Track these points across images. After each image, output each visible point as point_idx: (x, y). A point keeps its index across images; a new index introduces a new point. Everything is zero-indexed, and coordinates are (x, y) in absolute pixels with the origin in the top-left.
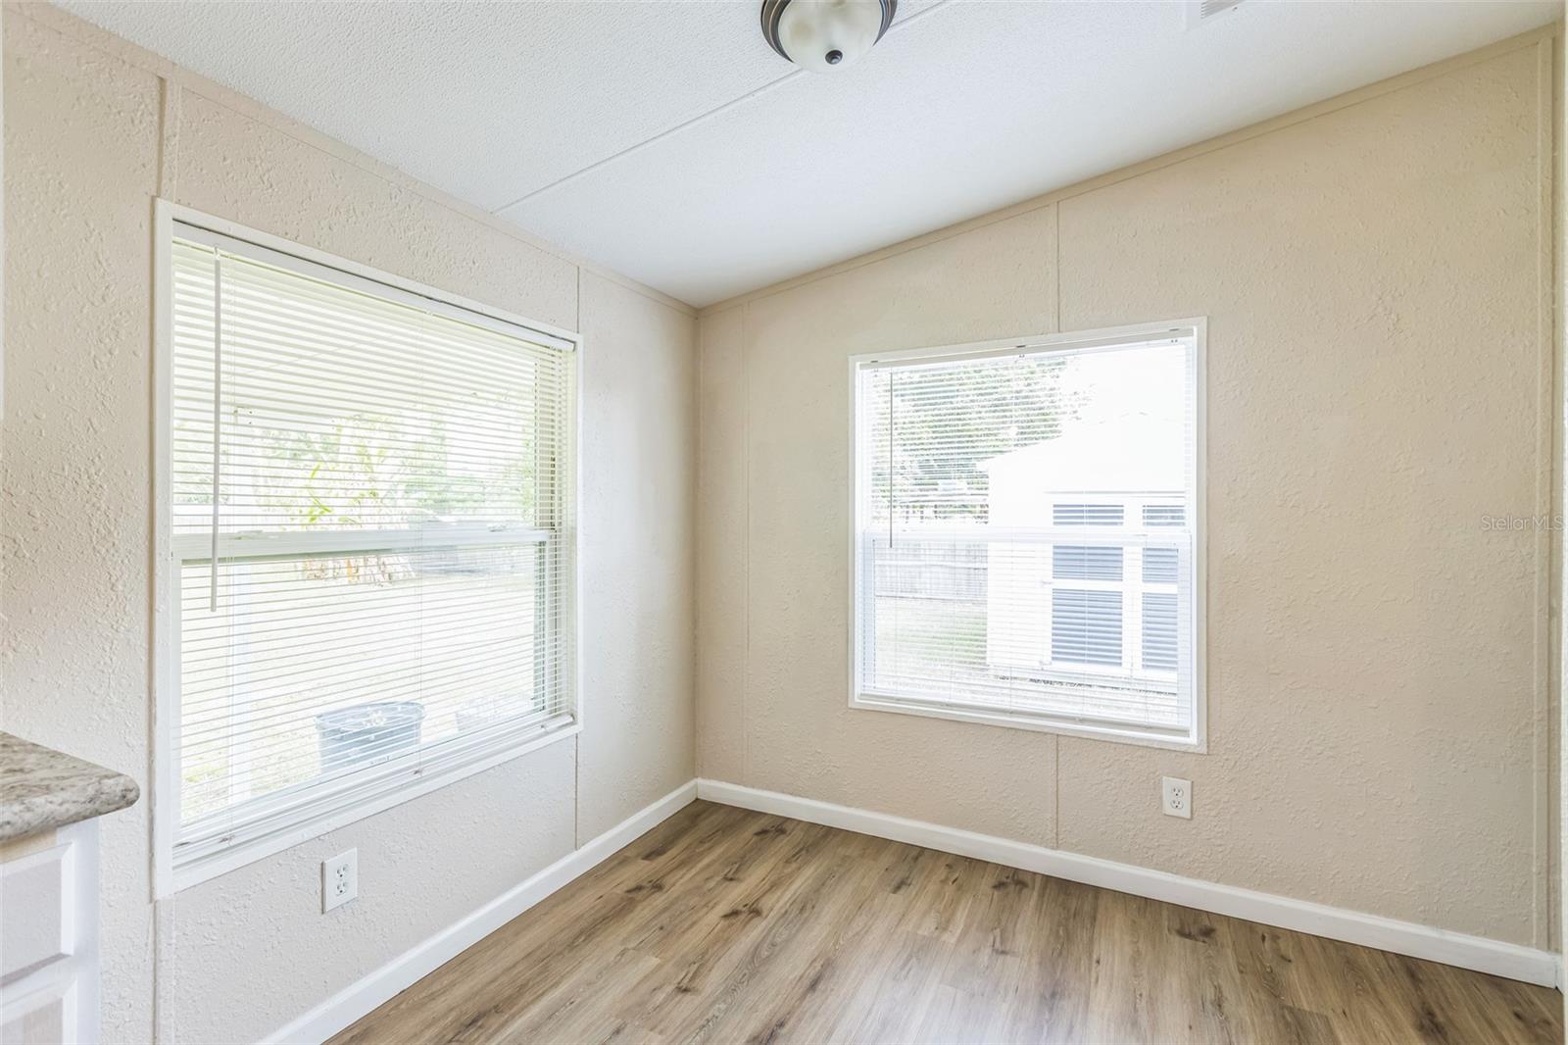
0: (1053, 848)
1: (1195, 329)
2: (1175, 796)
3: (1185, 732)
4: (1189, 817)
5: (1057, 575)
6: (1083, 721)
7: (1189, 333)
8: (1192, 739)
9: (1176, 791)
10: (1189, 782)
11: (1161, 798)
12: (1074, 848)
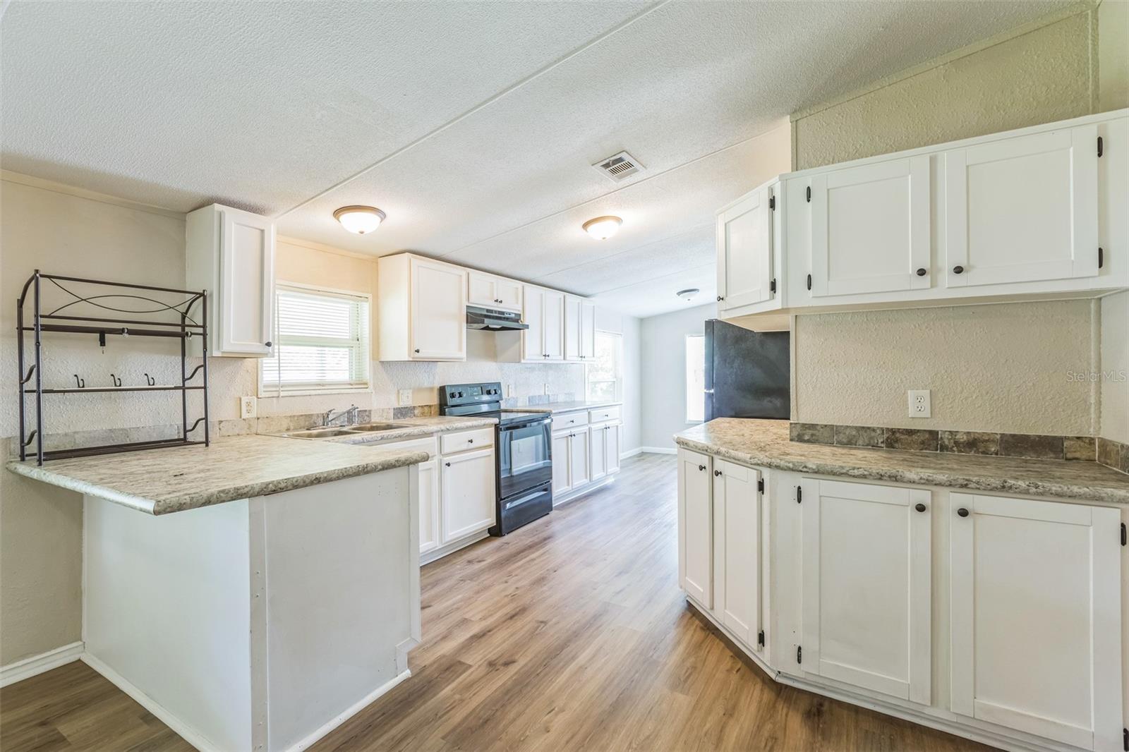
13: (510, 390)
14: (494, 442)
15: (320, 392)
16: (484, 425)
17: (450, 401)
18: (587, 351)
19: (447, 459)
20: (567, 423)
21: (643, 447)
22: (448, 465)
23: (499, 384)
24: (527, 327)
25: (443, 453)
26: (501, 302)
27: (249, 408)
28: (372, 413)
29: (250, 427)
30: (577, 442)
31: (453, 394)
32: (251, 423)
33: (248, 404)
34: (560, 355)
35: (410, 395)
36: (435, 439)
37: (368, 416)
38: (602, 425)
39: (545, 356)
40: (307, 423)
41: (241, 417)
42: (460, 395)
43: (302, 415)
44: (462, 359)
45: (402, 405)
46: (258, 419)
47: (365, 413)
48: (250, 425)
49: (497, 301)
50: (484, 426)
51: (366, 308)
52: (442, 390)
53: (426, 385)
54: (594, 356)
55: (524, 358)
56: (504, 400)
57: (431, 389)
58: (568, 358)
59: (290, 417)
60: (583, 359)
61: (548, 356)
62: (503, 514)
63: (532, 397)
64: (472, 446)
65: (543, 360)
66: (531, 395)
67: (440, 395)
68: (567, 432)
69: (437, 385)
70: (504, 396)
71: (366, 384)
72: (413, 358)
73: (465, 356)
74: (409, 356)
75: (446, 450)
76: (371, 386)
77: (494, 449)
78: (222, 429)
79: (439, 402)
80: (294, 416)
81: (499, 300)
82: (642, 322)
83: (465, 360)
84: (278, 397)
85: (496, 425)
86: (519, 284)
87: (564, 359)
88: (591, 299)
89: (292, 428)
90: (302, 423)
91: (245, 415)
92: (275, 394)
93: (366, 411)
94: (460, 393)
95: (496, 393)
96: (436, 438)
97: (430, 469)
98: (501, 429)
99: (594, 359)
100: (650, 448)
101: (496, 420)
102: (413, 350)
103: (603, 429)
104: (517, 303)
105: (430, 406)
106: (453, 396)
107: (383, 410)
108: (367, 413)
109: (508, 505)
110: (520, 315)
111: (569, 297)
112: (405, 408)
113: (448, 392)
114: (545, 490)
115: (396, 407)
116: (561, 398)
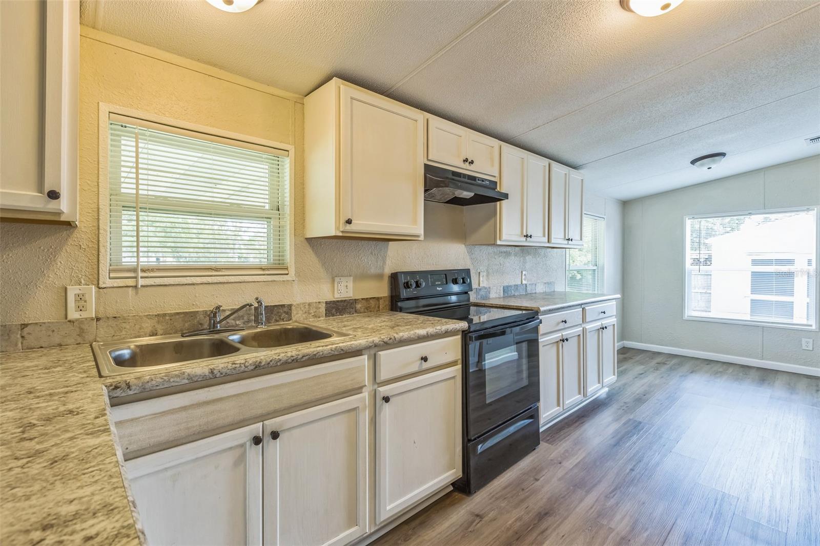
0: (761, 360)
1: (816, 209)
2: (807, 344)
3: (811, 326)
4: (812, 349)
5: (753, 292)
6: (772, 323)
7: (814, 210)
8: (814, 327)
9: (808, 343)
10: (812, 340)
11: (801, 345)
12: (767, 359)
13: (481, 279)
14: (460, 357)
15: (210, 280)
16: (446, 332)
17: (404, 293)
18: (574, 233)
19: (384, 390)
20: (558, 324)
21: (625, 342)
22: (386, 399)
23: (468, 271)
24: (506, 196)
25: (378, 381)
26: (472, 162)
27: (82, 303)
28: (293, 308)
29: (81, 332)
30: (570, 349)
31: (407, 283)
32: (85, 327)
33: (80, 298)
34: (544, 236)
35: (351, 285)
36: (364, 359)
37: (287, 313)
38: (598, 324)
39: (527, 236)
40: (186, 325)
41: (66, 318)
42: (418, 285)
43: (178, 314)
44: (418, 236)
45: (338, 296)
46: (98, 319)
47: (281, 311)
48: (81, 329)
49: (466, 160)
50: (447, 334)
51: (287, 165)
52: (394, 277)
53: (373, 271)
54: (581, 239)
55: (500, 240)
56: (474, 291)
57: (380, 277)
58: (553, 240)
59: (158, 315)
60: (570, 242)
61: (531, 237)
62: (473, 462)
63: (508, 287)
64: (426, 365)
65: (522, 241)
66: (506, 284)
67: (391, 284)
68: (557, 336)
69: (388, 271)
70: (475, 286)
71: (287, 269)
72: (342, 232)
73: (422, 232)
74: (337, 228)
75: (383, 375)
76: (292, 271)
77: (459, 367)
78: (26, 336)
79: (390, 295)
80: (165, 315)
81: (470, 160)
82: (626, 205)
83: (422, 238)
84: (136, 287)
85: (463, 331)
86: (495, 143)
87: (548, 242)
88: (580, 171)
89: (160, 332)
90: (178, 325)
91: (73, 314)
92: (131, 282)
93: (283, 306)
94: (417, 283)
95: (464, 282)
96: (366, 357)
97: (355, 409)
98: (471, 339)
99: (580, 243)
100: (631, 342)
101: (464, 325)
102: (343, 220)
103: (598, 329)
104: (493, 166)
105: (378, 299)
106: (407, 285)
107: (309, 304)
108: (285, 309)
109: (480, 448)
110: (496, 182)
111: (556, 167)
112: (342, 301)
113: (402, 280)
114: (531, 417)
115: (329, 299)
116: (540, 289)
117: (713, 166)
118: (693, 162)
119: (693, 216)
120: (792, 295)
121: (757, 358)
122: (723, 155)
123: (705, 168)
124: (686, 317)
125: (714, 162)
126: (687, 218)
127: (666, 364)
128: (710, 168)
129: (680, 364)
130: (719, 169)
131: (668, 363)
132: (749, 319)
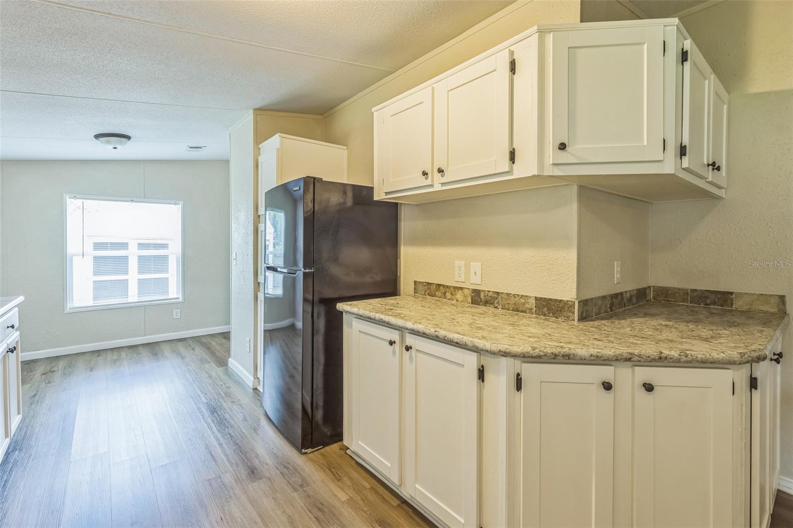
0: (144, 336)
1: (181, 203)
2: (176, 314)
3: (179, 298)
4: (180, 318)
6: (152, 301)
7: (179, 204)
8: (181, 299)
9: (177, 312)
10: (179, 310)
11: (173, 315)
12: (150, 334)
117: (119, 147)
118: (98, 136)
119: (75, 195)
120: (167, 271)
121: (141, 336)
122: (128, 137)
123: (111, 147)
124: (68, 310)
125: (121, 143)
126: (67, 197)
127: (54, 371)
128: (116, 148)
129: (70, 365)
130: (125, 150)
131: (56, 369)
132: (137, 301)
